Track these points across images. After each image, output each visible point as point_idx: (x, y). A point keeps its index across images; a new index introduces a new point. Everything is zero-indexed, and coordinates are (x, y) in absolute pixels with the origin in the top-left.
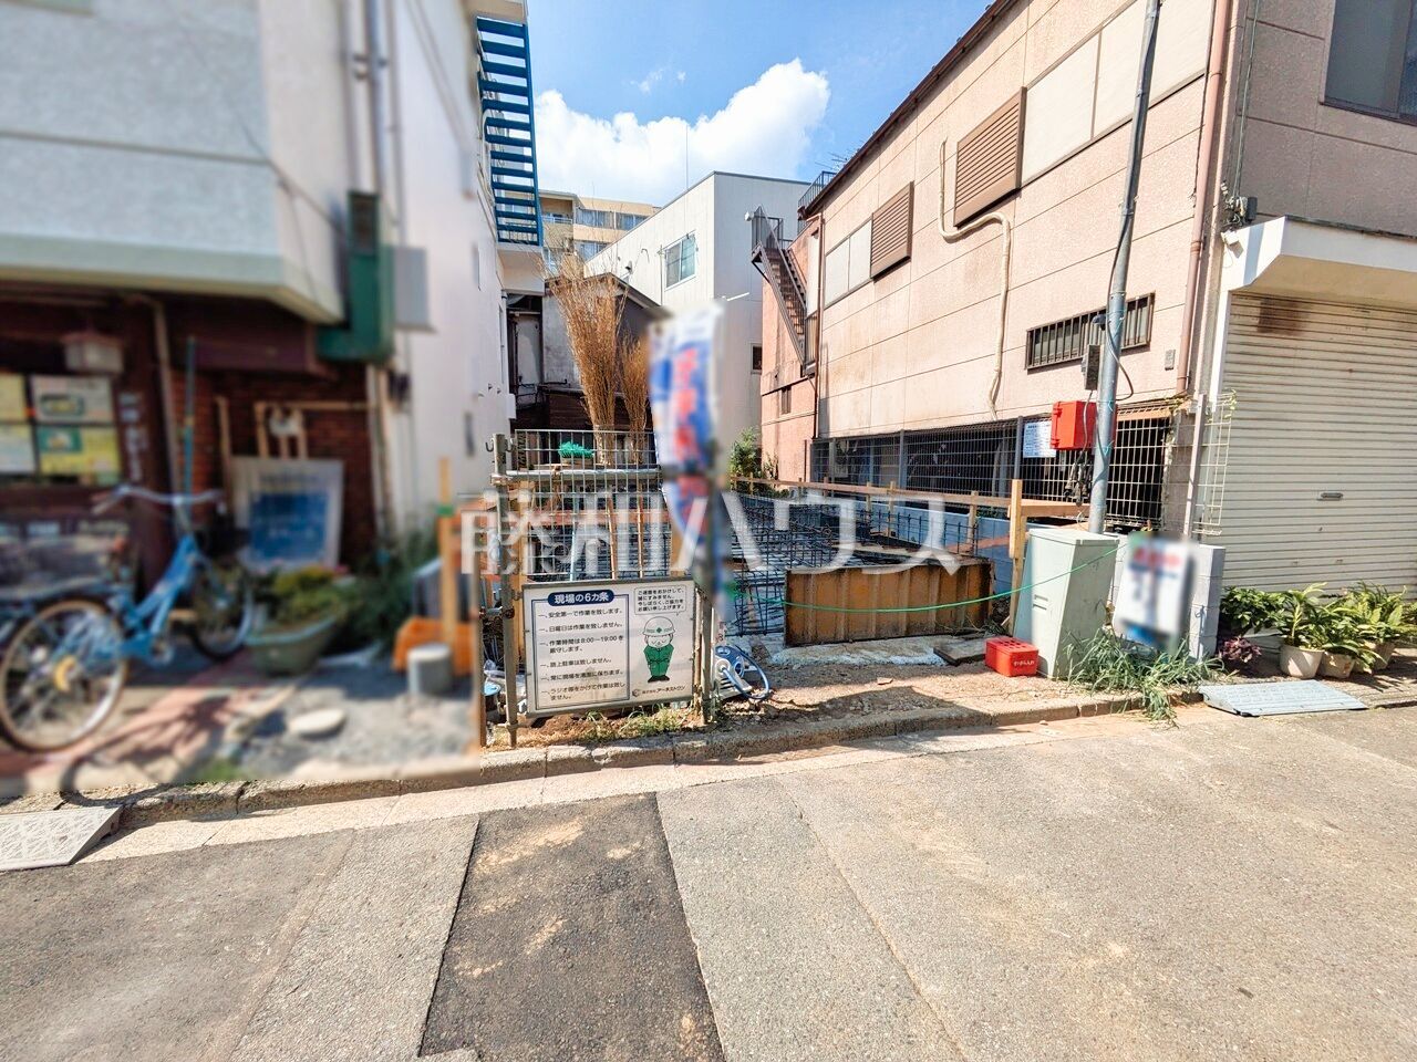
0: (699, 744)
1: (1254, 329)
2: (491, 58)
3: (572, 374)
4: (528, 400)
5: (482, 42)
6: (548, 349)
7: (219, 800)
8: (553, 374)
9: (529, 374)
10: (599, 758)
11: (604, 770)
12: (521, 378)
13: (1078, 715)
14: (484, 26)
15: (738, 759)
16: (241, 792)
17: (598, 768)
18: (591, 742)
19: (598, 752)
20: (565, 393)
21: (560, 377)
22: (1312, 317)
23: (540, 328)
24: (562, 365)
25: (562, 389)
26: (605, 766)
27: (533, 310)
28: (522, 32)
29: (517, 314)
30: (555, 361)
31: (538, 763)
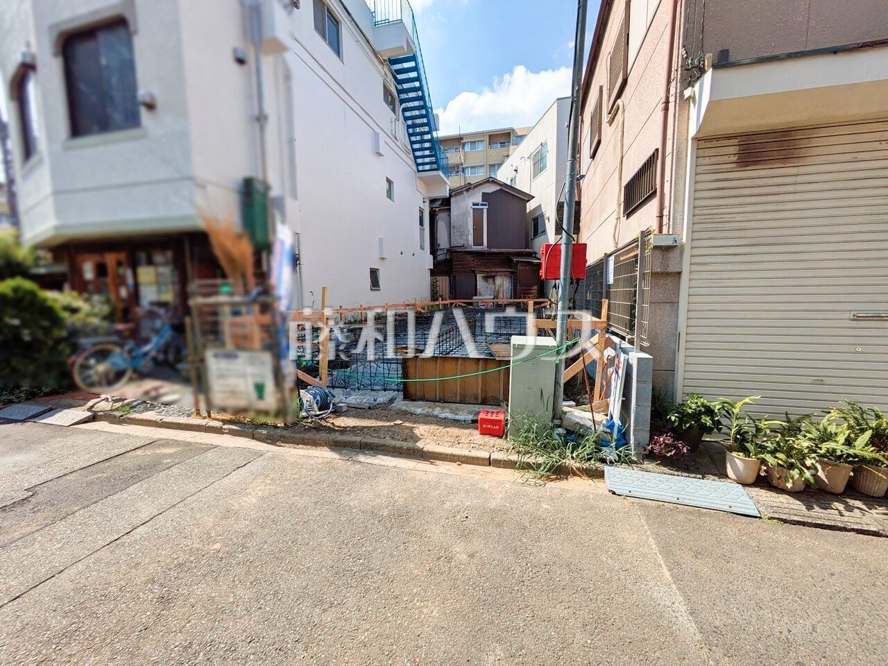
0: (265, 432)
1: (734, 165)
2: (400, 77)
3: (467, 240)
4: (441, 257)
5: (395, 70)
6: (454, 227)
7: (115, 417)
8: (457, 241)
9: (443, 242)
10: (224, 429)
11: (225, 435)
12: (439, 245)
13: (490, 464)
14: (393, 62)
15: (277, 443)
16: (122, 416)
17: (223, 433)
18: (225, 422)
19: (226, 427)
20: (462, 252)
21: (461, 243)
22: (814, 142)
23: (449, 215)
24: (462, 235)
25: (460, 250)
26: (226, 433)
27: (446, 206)
28: (414, 58)
29: (437, 209)
30: (458, 233)
31: (203, 426)
